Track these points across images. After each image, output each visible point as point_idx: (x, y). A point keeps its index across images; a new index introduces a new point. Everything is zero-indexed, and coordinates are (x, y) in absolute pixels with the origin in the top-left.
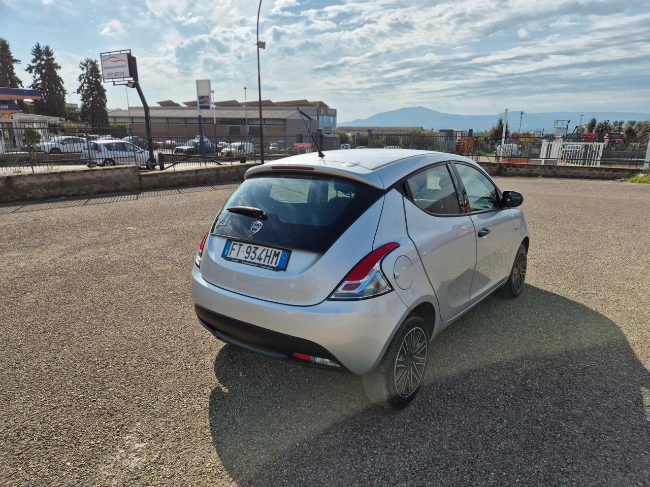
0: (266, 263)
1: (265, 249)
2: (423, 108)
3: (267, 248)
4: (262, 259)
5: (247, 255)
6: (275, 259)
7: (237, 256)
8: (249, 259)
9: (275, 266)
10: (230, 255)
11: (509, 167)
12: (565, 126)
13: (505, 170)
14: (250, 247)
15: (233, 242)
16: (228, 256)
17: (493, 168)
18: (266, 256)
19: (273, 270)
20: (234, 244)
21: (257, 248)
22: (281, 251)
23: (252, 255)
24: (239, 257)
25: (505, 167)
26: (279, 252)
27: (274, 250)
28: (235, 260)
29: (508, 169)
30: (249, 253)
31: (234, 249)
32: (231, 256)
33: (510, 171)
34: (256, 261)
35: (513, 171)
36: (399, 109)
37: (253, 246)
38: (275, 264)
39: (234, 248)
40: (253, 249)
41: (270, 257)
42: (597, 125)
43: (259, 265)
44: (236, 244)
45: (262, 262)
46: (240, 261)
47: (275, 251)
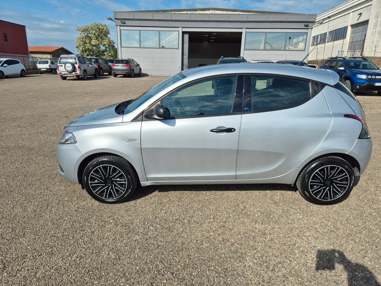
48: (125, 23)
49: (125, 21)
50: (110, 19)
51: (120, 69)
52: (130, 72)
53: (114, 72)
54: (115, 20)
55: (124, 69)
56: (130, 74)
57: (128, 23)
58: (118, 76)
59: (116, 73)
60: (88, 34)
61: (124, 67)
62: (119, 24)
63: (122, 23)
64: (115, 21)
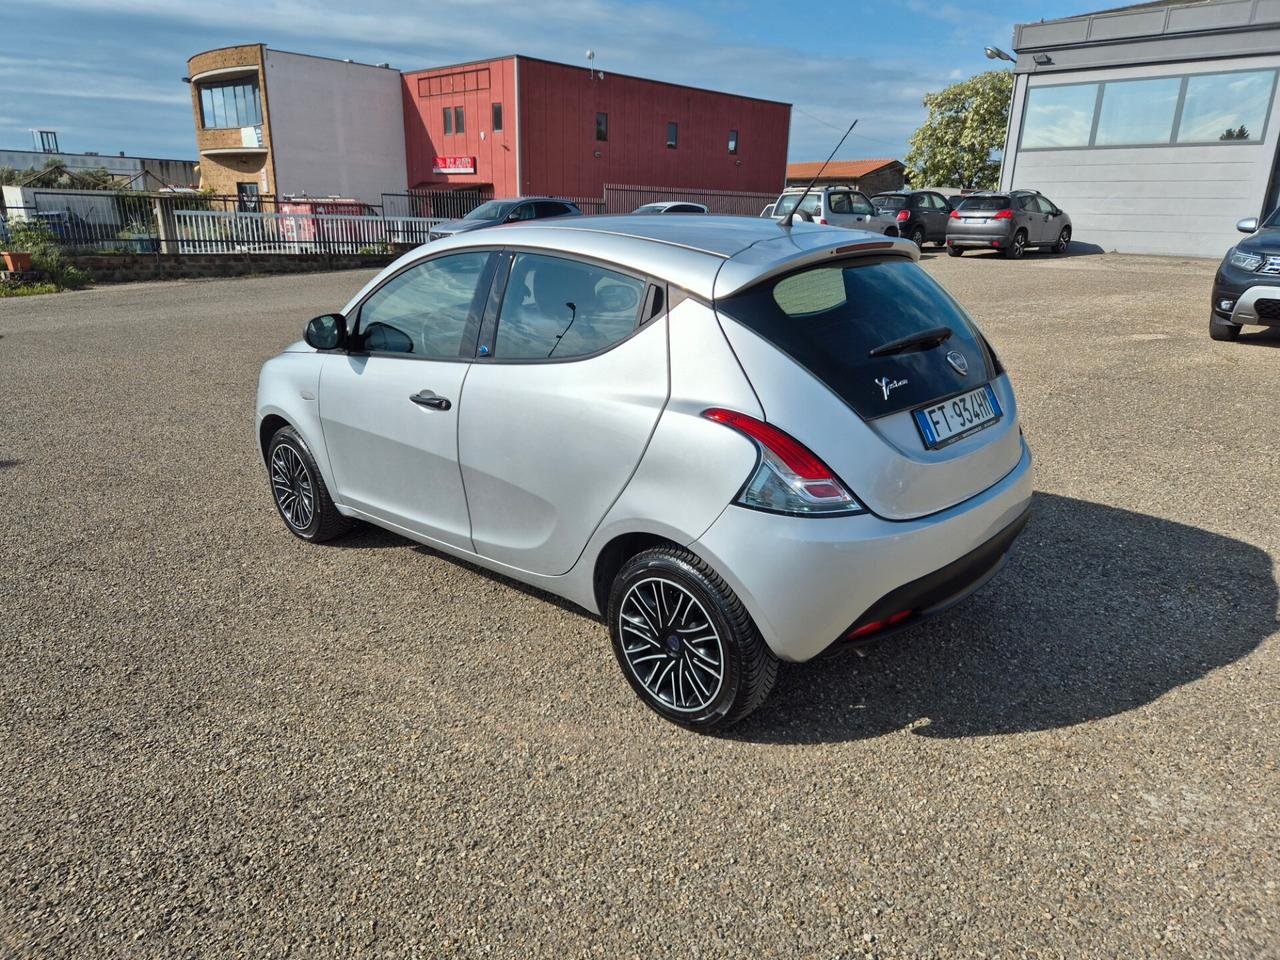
0: (985, 418)
1: (971, 396)
4: (979, 414)
5: (961, 420)
6: (987, 405)
7: (950, 430)
9: (994, 415)
10: (938, 435)
14: (955, 403)
15: (926, 411)
16: (938, 439)
18: (979, 405)
20: (930, 413)
21: (965, 400)
22: (984, 390)
23: (966, 415)
24: (955, 430)
26: (983, 392)
27: (979, 392)
28: (953, 440)
30: (961, 415)
31: (938, 423)
32: (942, 437)
37: (957, 400)
39: (934, 420)
40: (961, 405)
41: (982, 405)
43: (983, 426)
44: (934, 411)
45: (982, 419)
46: (960, 436)
48: (1049, 61)
49: (1049, 54)
50: (999, 54)
51: (973, 228)
52: (1007, 239)
53: (949, 240)
54: (1014, 55)
55: (987, 229)
56: (1006, 245)
57: (1060, 59)
58: (966, 253)
59: (957, 242)
60: (957, 112)
61: (989, 221)
62: (1027, 69)
63: (1040, 63)
64: (1015, 58)
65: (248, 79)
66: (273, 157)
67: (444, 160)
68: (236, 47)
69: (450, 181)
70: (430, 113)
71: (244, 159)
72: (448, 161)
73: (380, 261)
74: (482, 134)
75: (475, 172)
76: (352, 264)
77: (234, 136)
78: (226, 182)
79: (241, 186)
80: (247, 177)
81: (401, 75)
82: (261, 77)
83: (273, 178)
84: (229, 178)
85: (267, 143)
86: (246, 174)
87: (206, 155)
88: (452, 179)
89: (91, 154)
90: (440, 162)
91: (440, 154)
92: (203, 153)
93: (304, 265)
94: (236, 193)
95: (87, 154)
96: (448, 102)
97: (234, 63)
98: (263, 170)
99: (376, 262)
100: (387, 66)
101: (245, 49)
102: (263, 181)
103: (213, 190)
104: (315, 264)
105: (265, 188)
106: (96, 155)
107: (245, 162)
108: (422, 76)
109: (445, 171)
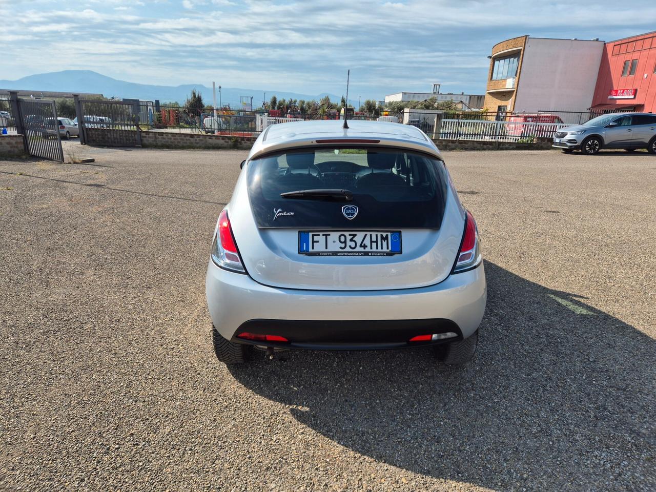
0: (374, 249)
1: (366, 235)
2: (92, 72)
3: (369, 234)
4: (367, 246)
5: (343, 245)
6: (385, 243)
7: (326, 248)
8: (348, 249)
9: (388, 251)
10: (313, 248)
11: (244, 140)
12: (250, 102)
13: (241, 143)
14: (342, 235)
16: (311, 250)
17: (229, 141)
18: (372, 242)
19: (387, 255)
20: (314, 235)
21: (355, 236)
22: (389, 234)
23: (351, 244)
24: (330, 249)
25: (240, 141)
26: (387, 235)
27: (379, 234)
28: (326, 254)
29: (243, 142)
30: (345, 242)
31: (317, 242)
32: (316, 250)
33: (245, 144)
34: (358, 249)
35: (247, 144)
36: (61, 71)
37: (346, 234)
38: (388, 248)
39: (315, 240)
40: (349, 238)
41: (376, 242)
42: (277, 102)
43: (366, 254)
44: (318, 235)
45: (368, 249)
46: (334, 253)
47: (382, 235)
65: (516, 54)
66: (516, 93)
67: (617, 91)
68: (514, 39)
69: (617, 103)
70: (616, 65)
71: (504, 94)
72: (619, 92)
73: (527, 147)
74: (645, 75)
75: (635, 98)
76: (511, 147)
77: (504, 83)
78: (494, 106)
79: (500, 108)
80: (503, 103)
81: (605, 44)
82: (522, 53)
83: (513, 103)
84: (495, 103)
85: (516, 86)
86: (503, 102)
87: (488, 93)
88: (618, 102)
89: (450, 94)
90: (614, 92)
91: (615, 88)
92: (488, 92)
93: (485, 146)
94: (497, 111)
95: (448, 94)
96: (629, 57)
97: (511, 47)
98: (511, 99)
99: (525, 147)
100: (597, 40)
101: (518, 39)
102: (509, 104)
103: (487, 110)
104: (491, 147)
105: (509, 109)
106: (452, 94)
107: (504, 96)
108: (617, 43)
109: (615, 97)
